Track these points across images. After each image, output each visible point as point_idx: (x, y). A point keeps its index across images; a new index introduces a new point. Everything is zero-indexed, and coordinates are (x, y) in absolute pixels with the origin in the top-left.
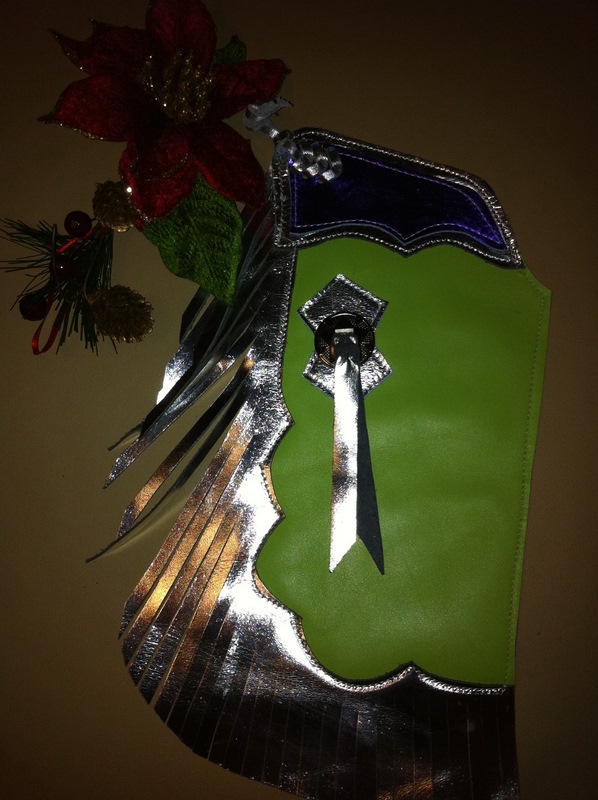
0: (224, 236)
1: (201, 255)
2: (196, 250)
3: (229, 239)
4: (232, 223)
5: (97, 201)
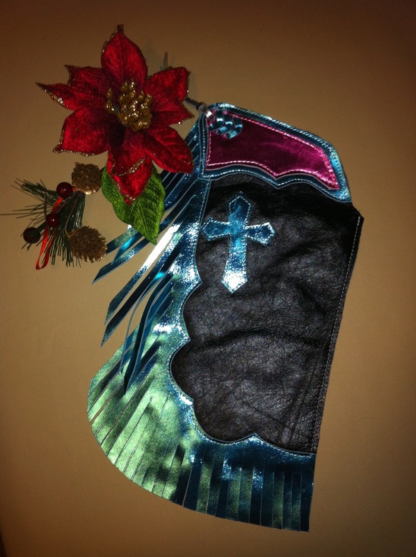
0: (153, 200)
1: (139, 211)
2: (136, 206)
3: (156, 202)
4: (158, 192)
5: (74, 176)
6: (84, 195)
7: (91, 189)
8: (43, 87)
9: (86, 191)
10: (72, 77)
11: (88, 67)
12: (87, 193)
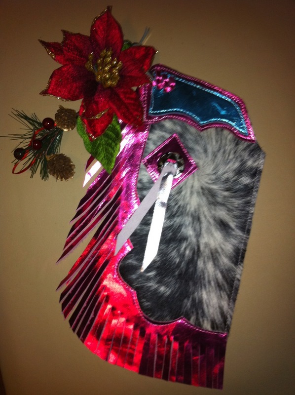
0: (113, 141)
1: (102, 147)
4: (118, 135)
5: (57, 116)
6: (63, 131)
7: (68, 128)
8: (43, 43)
9: (65, 128)
10: (65, 39)
11: (79, 34)
12: (65, 130)
